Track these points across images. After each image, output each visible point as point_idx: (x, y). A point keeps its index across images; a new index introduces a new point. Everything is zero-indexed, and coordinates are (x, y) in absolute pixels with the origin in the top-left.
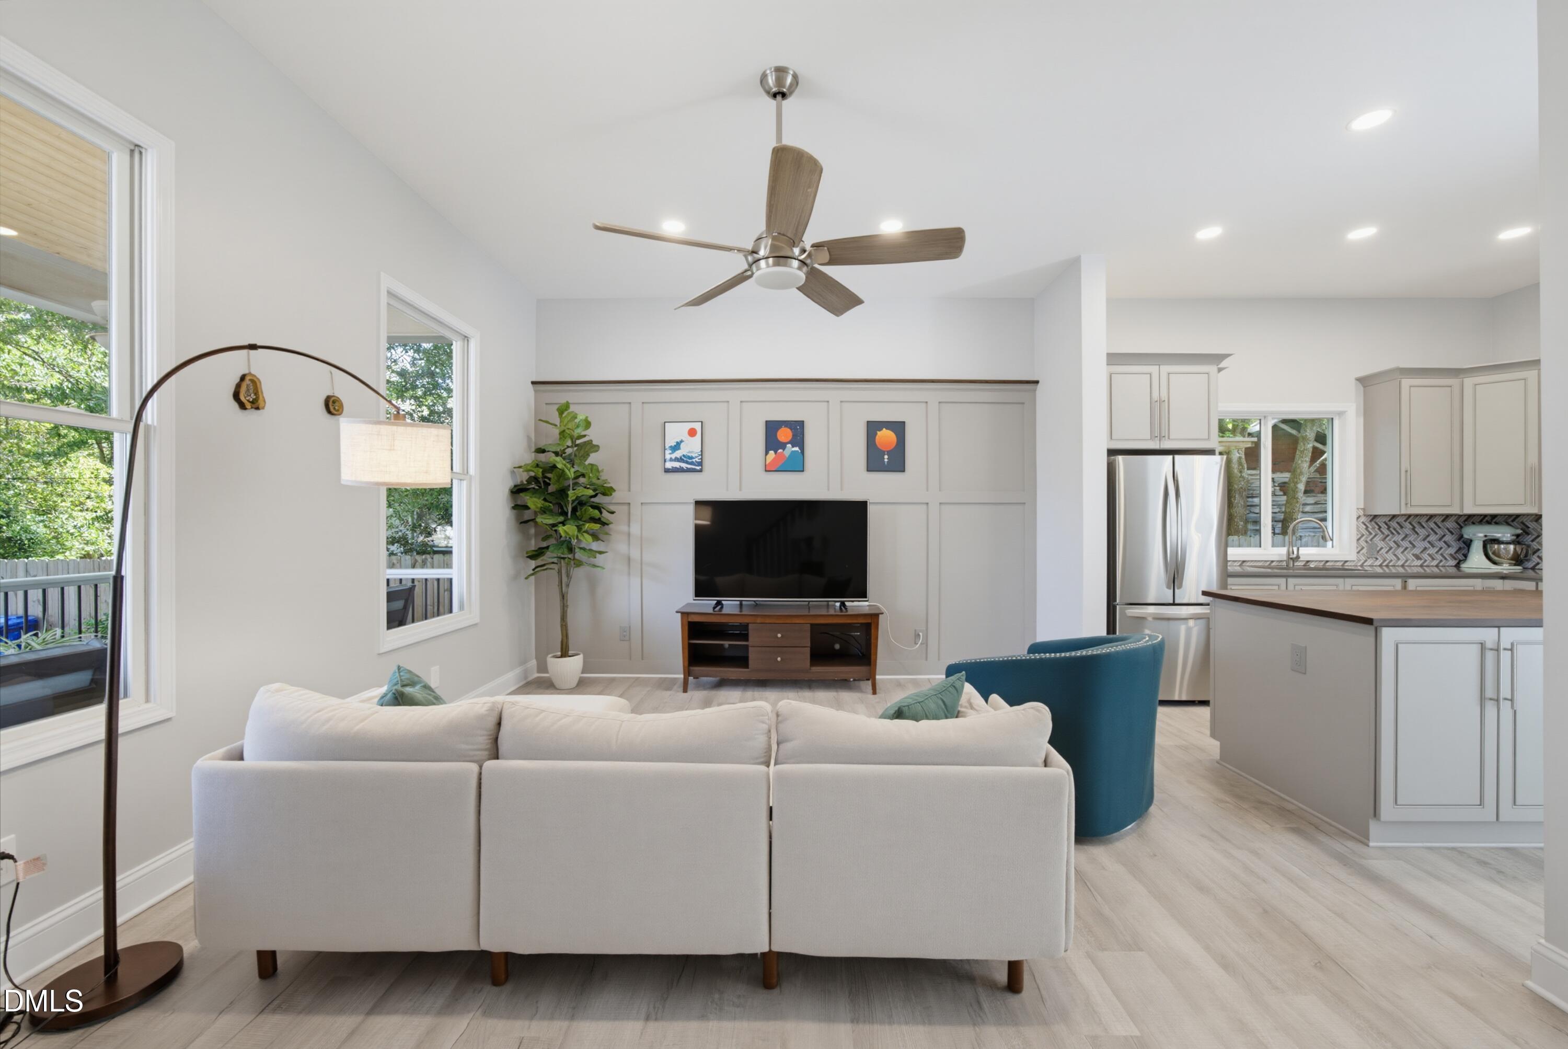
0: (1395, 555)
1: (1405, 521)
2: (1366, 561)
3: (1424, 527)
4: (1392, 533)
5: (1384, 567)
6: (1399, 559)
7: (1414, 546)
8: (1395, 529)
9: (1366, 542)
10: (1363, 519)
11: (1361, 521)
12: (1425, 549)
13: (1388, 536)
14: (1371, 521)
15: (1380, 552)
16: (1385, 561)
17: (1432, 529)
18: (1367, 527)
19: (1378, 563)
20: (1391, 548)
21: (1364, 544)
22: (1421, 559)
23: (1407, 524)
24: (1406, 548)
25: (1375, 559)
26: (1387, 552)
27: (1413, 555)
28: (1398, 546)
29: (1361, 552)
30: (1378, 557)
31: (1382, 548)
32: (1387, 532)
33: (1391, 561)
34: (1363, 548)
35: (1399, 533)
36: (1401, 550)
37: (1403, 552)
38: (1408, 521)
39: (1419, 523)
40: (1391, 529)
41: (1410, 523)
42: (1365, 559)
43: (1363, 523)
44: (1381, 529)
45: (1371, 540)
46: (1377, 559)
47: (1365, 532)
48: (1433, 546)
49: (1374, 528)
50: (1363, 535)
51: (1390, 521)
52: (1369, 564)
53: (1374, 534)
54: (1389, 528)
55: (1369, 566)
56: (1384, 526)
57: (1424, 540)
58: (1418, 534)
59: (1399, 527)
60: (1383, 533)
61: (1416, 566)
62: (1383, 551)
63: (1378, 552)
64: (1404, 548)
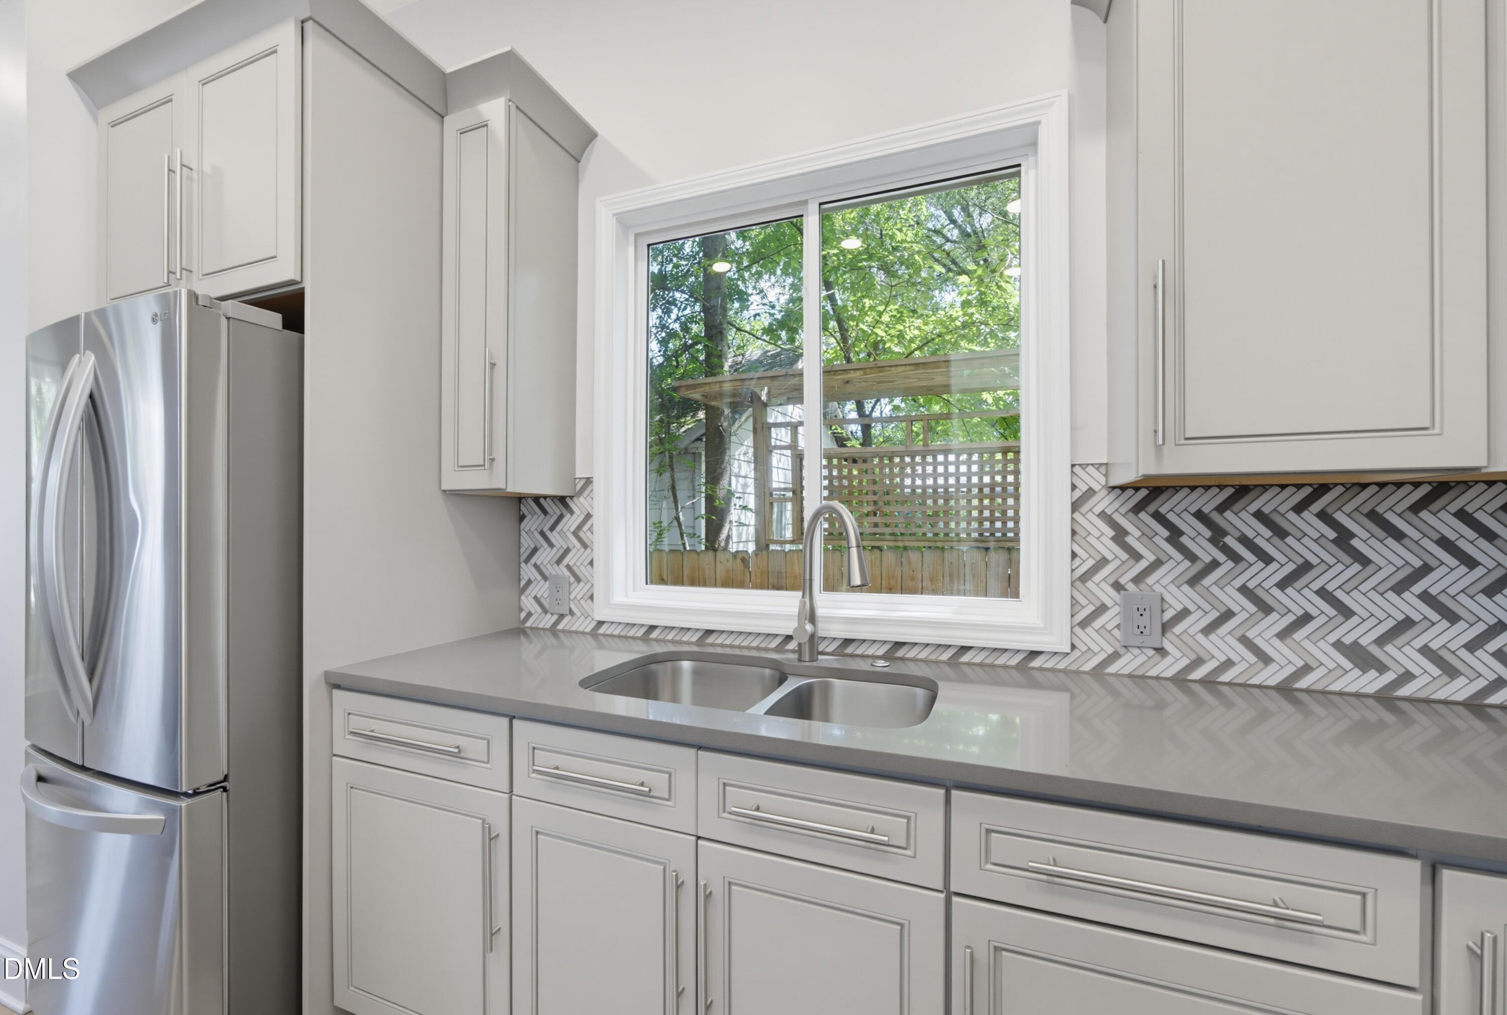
0: (1245, 641)
1: (1299, 509)
2: (1114, 657)
3: (1399, 536)
4: (1236, 558)
5: (1197, 688)
6: (1265, 659)
7: (1346, 612)
8: (1244, 540)
9: (1118, 586)
10: (1103, 502)
11: (1097, 510)
12: (1407, 624)
13: (1215, 564)
14: (1138, 509)
15: (1178, 629)
16: (1198, 662)
17: (1444, 543)
18: (1120, 535)
19: (1169, 667)
20: (1228, 615)
21: (1107, 595)
22: (1382, 668)
23: (1310, 522)
24: (1306, 618)
25: (1151, 653)
26: (1208, 630)
27: (1338, 645)
28: (1266, 609)
29: (1097, 624)
30: (1168, 646)
31: (1184, 613)
32: (1207, 552)
33: (1229, 664)
34: (1102, 609)
35: (1267, 559)
36: (1277, 622)
37: (1284, 634)
38: (1316, 507)
39: (1374, 516)
40: (1230, 541)
41: (1324, 516)
42: (1110, 650)
43: (1103, 515)
44: (1184, 540)
45: (1138, 579)
46: (1161, 651)
47: (1108, 548)
48: (1453, 618)
49: (1148, 537)
50: (1103, 562)
51: (1221, 508)
52: (1126, 671)
53: (1149, 557)
54: (1217, 536)
55: (1130, 676)
56: (1191, 528)
57: (1400, 588)
58: (1365, 561)
59: (1268, 533)
60: (1191, 557)
61: (1357, 695)
62: (1193, 624)
63: (1165, 628)
64: (1290, 618)
